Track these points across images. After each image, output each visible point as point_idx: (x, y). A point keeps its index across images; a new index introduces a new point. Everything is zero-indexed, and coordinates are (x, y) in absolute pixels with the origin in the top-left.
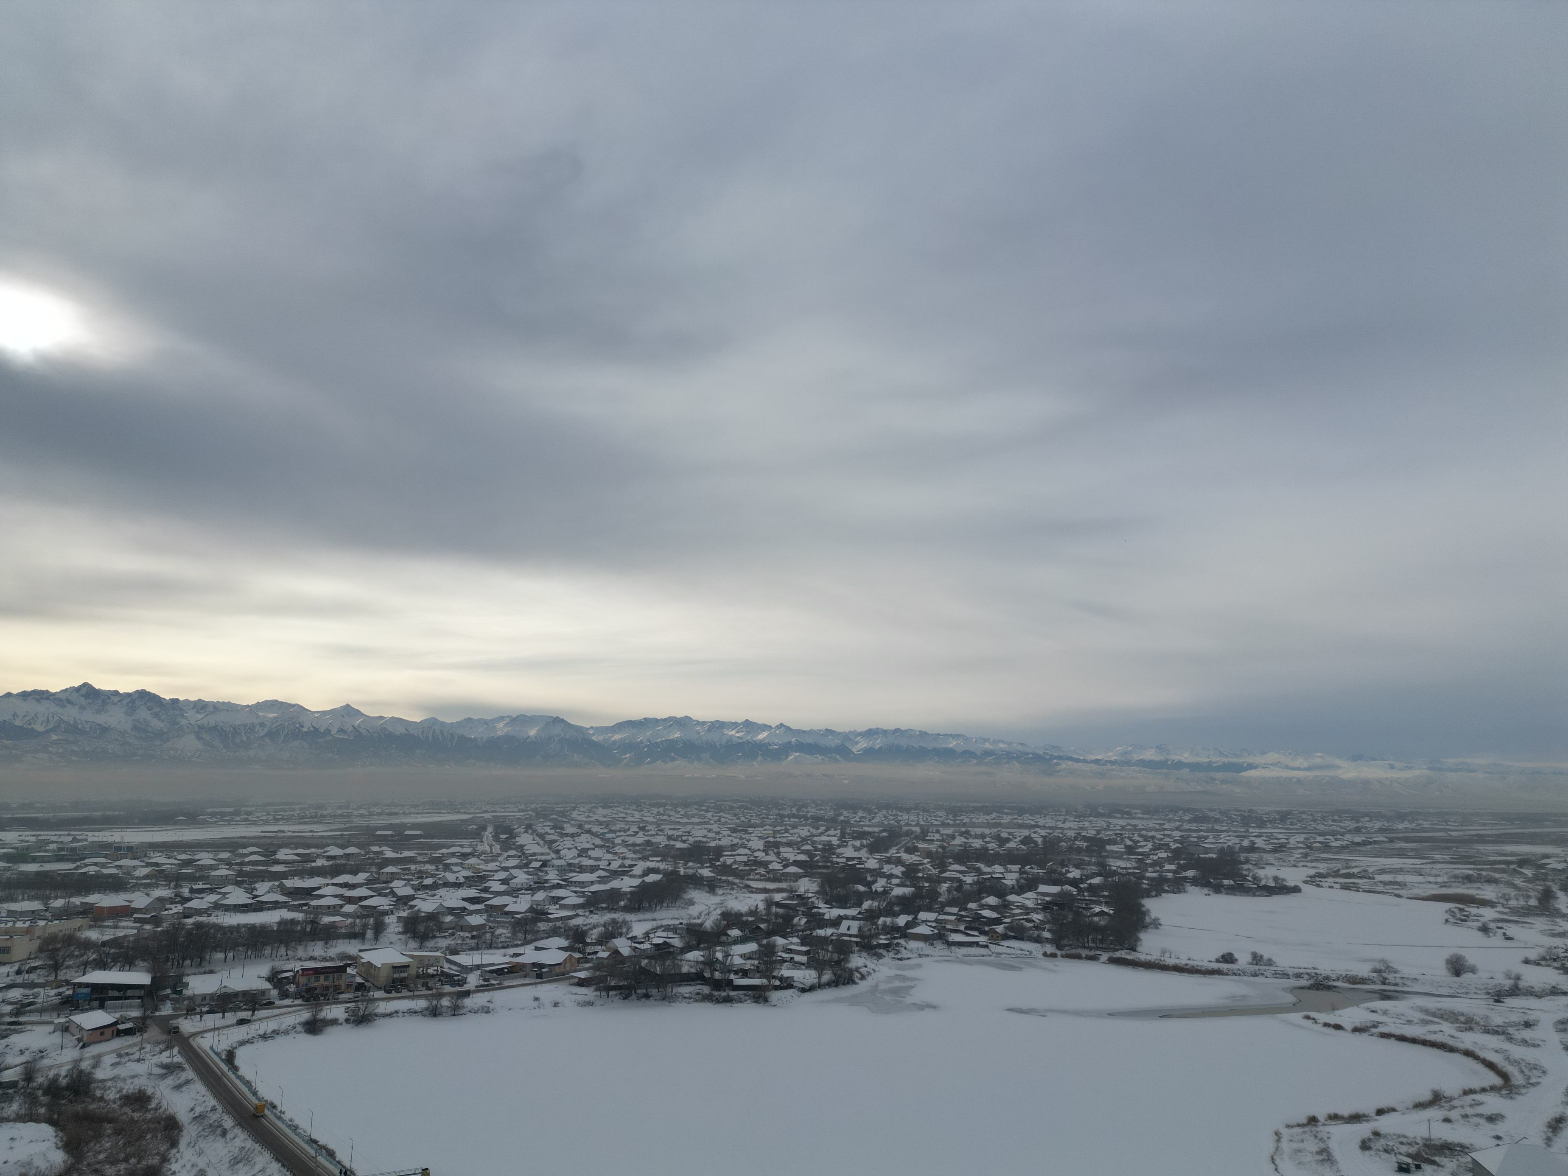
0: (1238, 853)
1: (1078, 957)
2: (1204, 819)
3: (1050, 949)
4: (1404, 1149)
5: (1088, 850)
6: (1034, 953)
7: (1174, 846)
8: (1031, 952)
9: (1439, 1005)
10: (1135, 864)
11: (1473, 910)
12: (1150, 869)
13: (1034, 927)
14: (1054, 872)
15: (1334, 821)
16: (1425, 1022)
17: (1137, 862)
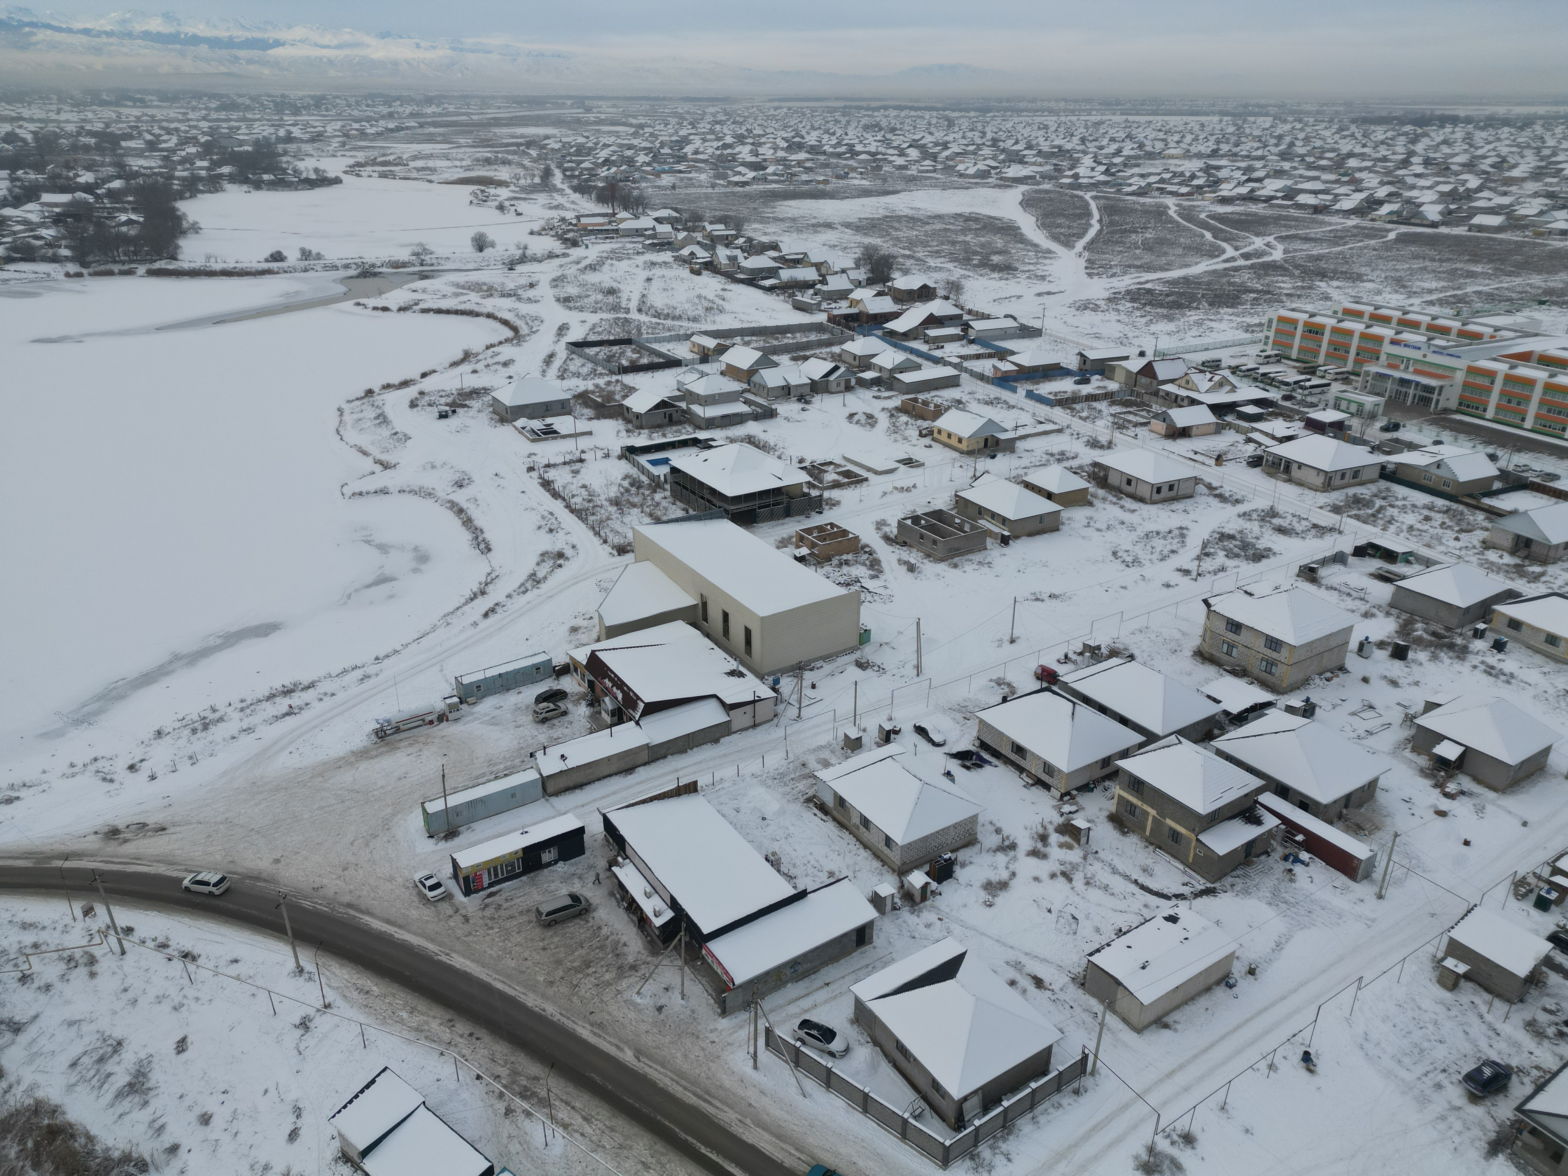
0: (275, 144)
1: (110, 273)
2: (233, 106)
3: (72, 268)
4: (443, 400)
5: (99, 148)
6: (53, 274)
7: (203, 139)
8: (48, 275)
9: (467, 279)
10: (160, 163)
11: (492, 191)
12: (179, 167)
13: (46, 244)
14: (59, 176)
15: (368, 106)
16: (457, 295)
17: (162, 160)
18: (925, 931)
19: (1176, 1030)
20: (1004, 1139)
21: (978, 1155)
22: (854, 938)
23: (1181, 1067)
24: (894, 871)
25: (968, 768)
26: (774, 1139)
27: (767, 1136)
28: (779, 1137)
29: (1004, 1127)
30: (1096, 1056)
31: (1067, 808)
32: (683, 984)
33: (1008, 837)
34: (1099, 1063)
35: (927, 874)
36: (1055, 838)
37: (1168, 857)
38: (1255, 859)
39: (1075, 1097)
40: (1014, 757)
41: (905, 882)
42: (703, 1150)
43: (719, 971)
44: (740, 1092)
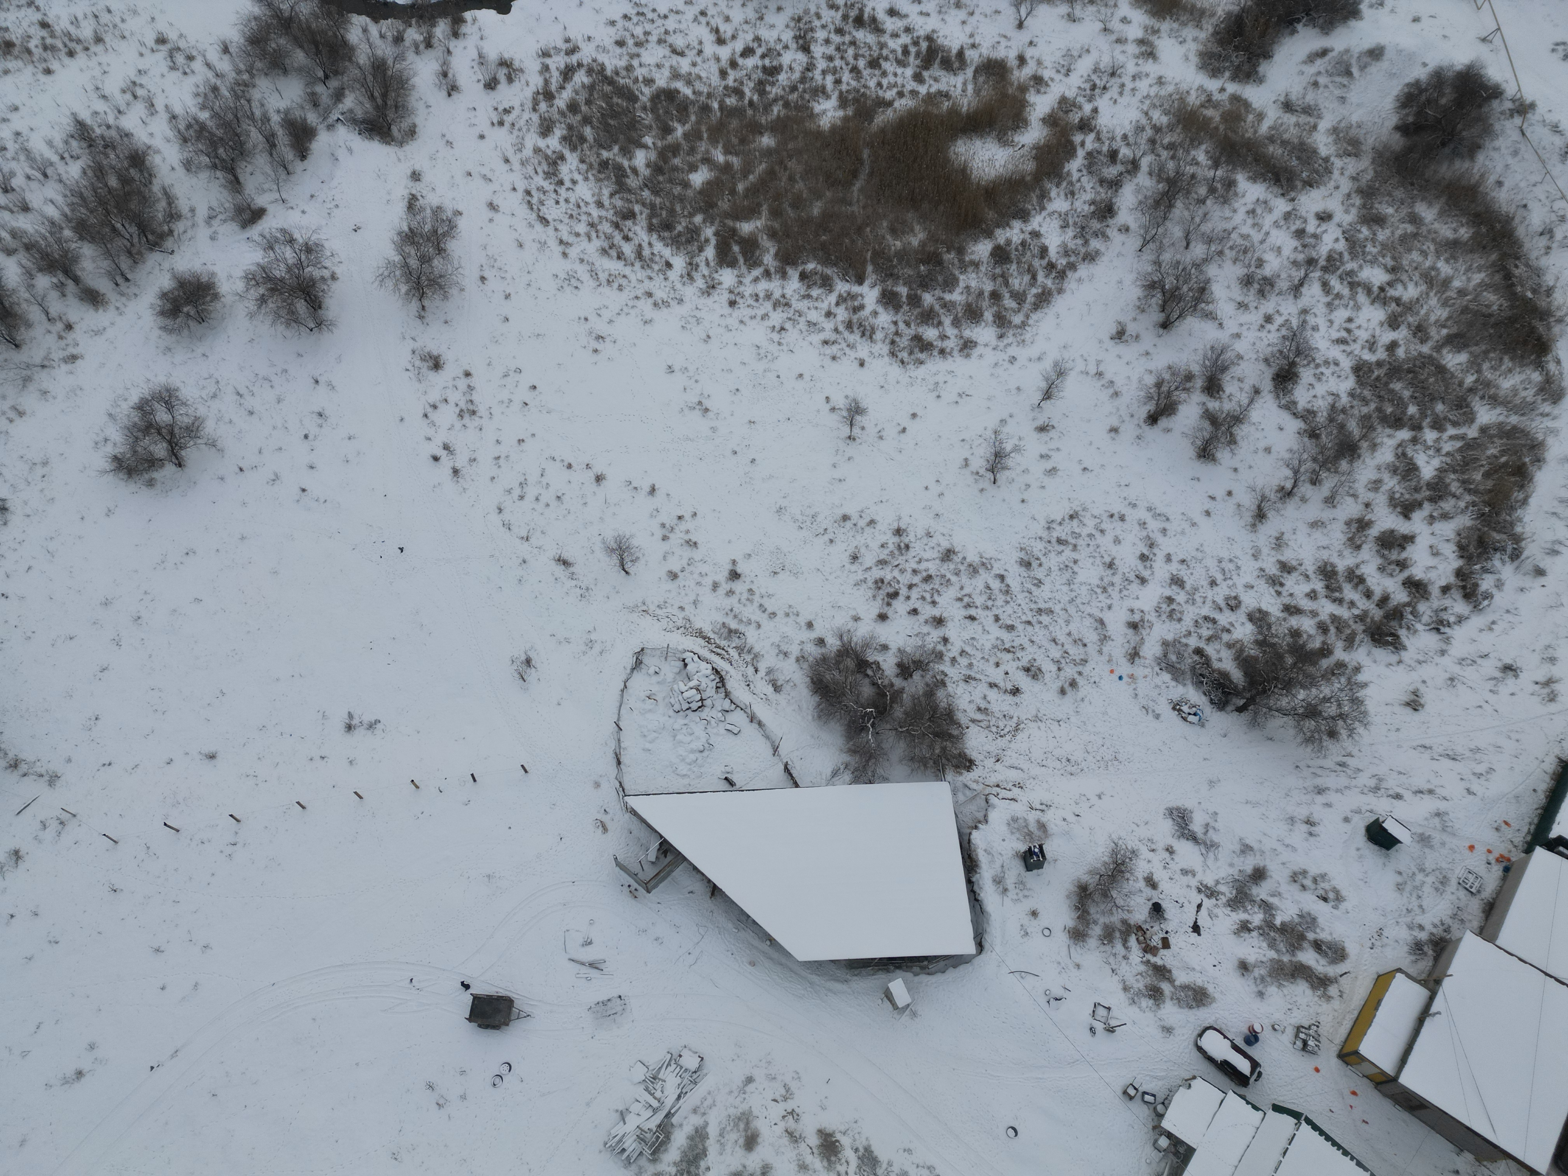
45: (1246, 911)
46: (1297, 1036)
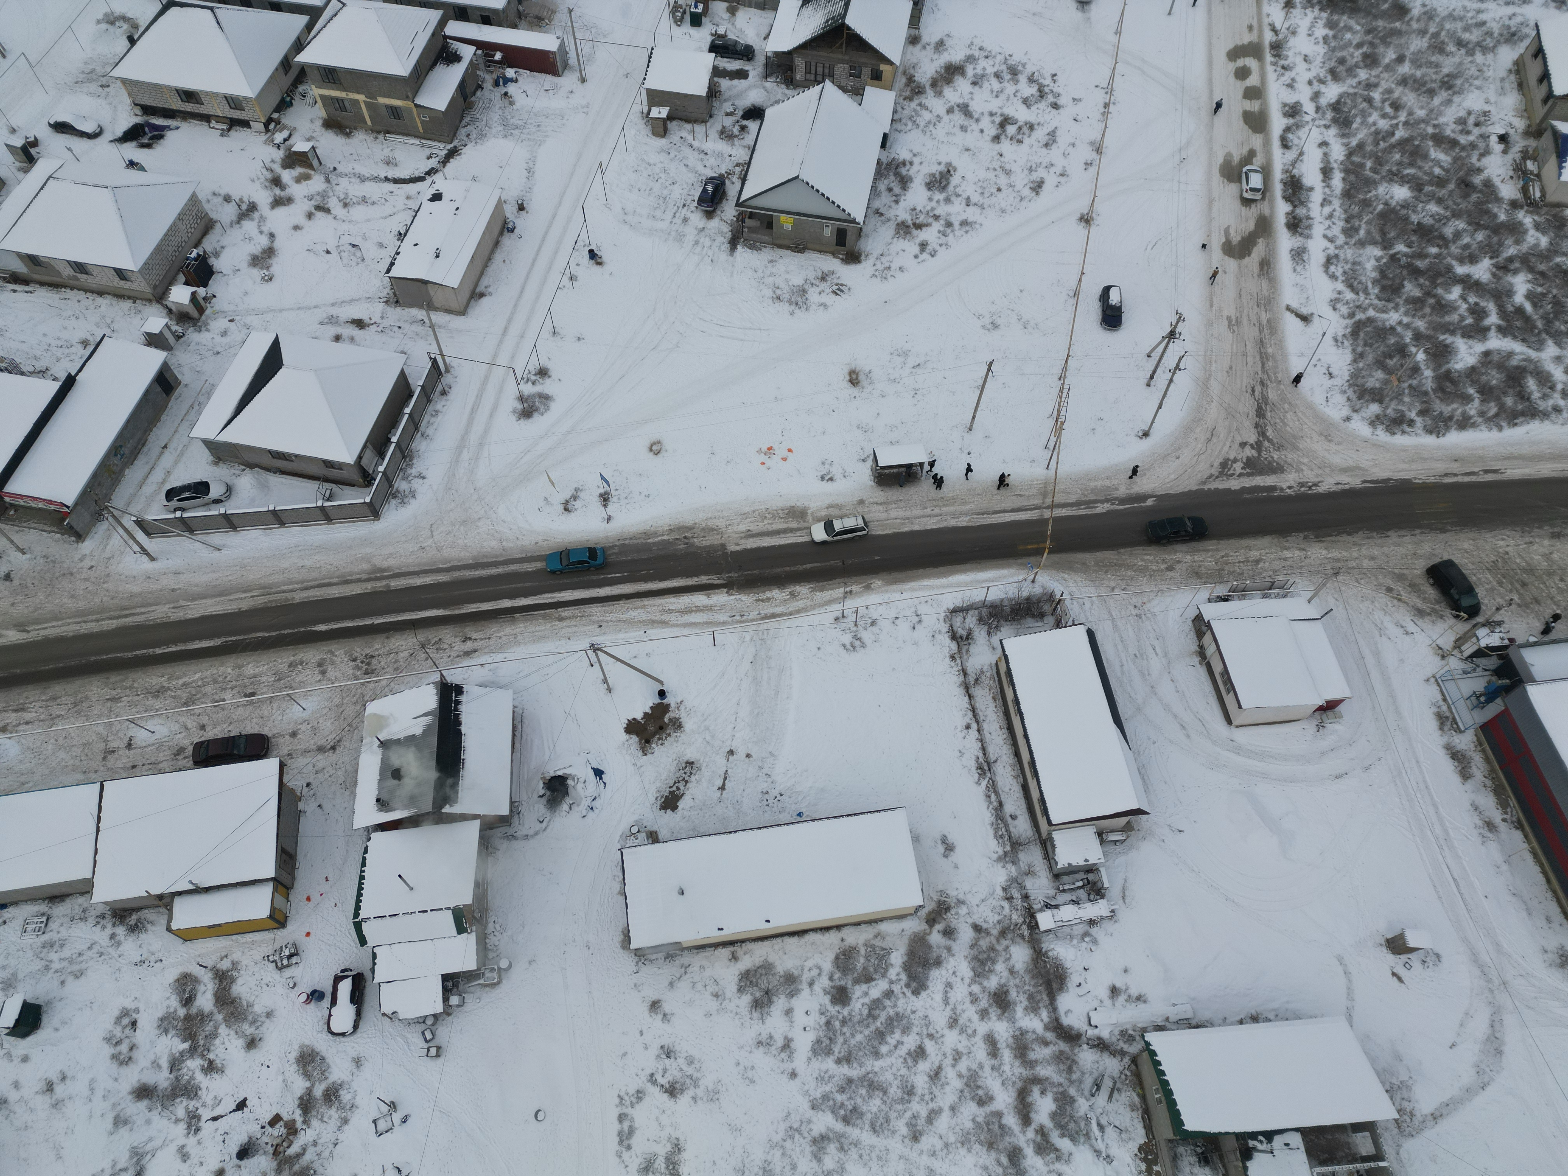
18: (225, 340)
19: (490, 294)
20: (410, 466)
21: (398, 491)
22: (159, 389)
23: (510, 321)
24: (150, 301)
25: (148, 146)
26: (218, 599)
27: (209, 601)
28: (221, 594)
29: (404, 457)
30: (442, 355)
31: (279, 137)
32: (12, 542)
33: (241, 200)
34: (447, 359)
35: (187, 283)
36: (287, 176)
37: (401, 138)
38: (473, 99)
39: (445, 397)
40: (189, 107)
41: (169, 305)
42: (158, 651)
43: (41, 505)
44: (155, 587)
45: (192, 1078)
46: (289, 966)
